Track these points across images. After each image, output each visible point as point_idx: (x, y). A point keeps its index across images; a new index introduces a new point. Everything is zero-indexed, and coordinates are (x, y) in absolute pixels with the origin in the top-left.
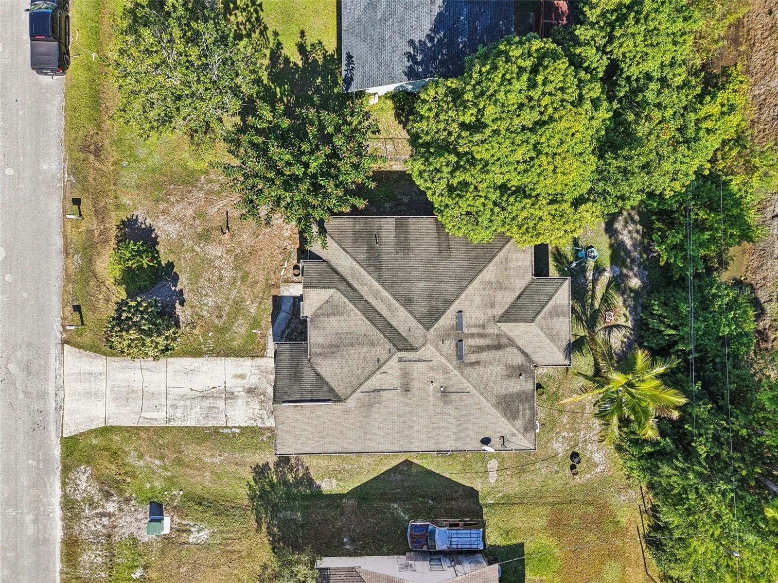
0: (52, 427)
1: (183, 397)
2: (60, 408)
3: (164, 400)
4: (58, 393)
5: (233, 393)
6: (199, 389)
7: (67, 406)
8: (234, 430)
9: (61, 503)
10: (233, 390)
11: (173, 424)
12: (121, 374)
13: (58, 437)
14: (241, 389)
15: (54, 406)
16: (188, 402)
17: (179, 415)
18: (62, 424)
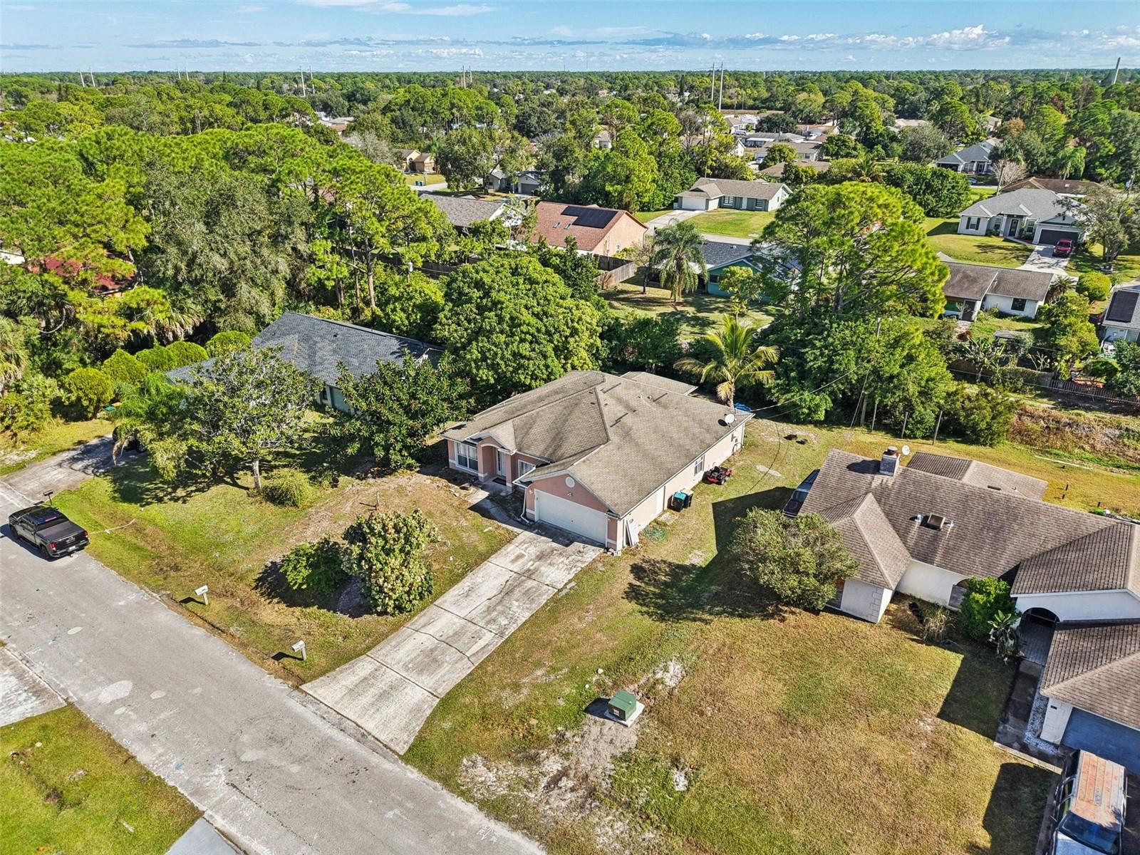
0: (375, 759)
1: (489, 610)
2: (363, 736)
3: (474, 627)
4: (343, 727)
5: (529, 570)
6: (495, 592)
7: (369, 725)
8: (568, 587)
9: (487, 815)
10: (526, 568)
11: (508, 633)
12: (402, 651)
13: (395, 762)
14: (531, 563)
15: (353, 740)
16: (499, 608)
17: (504, 622)
18: (385, 746)
